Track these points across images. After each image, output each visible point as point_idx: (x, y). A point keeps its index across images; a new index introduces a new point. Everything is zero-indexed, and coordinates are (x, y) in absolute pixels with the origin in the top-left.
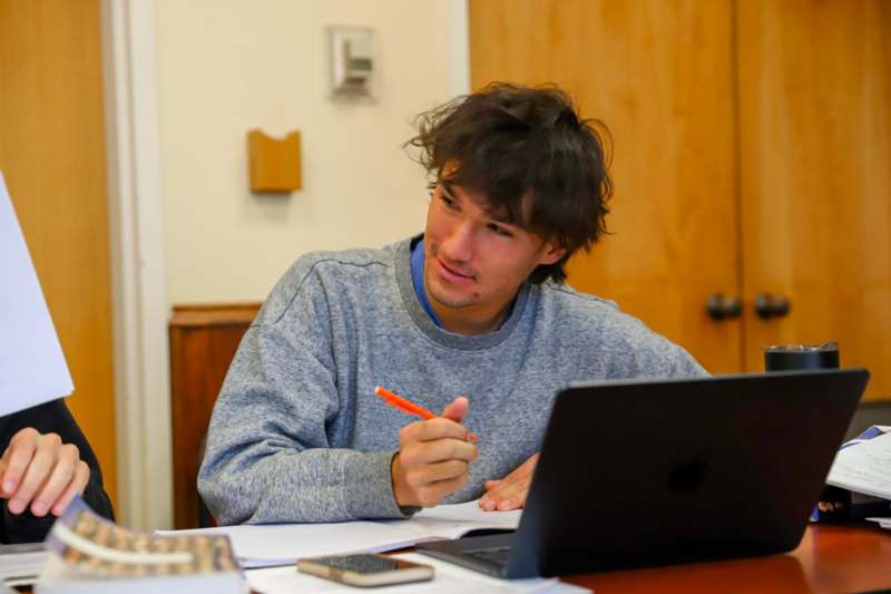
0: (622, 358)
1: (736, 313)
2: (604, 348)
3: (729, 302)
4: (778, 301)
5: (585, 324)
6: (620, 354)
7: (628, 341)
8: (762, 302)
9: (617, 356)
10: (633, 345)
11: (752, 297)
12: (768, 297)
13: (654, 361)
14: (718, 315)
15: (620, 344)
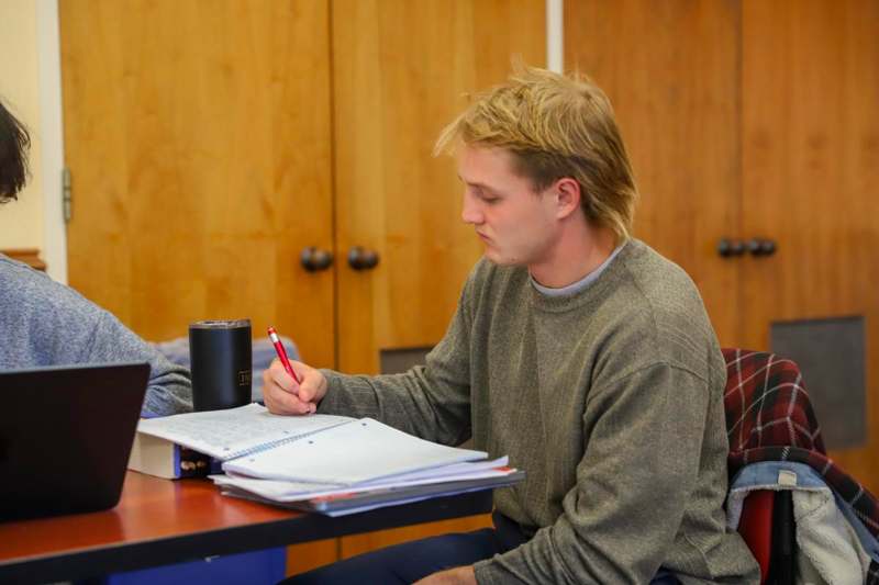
0: (45, 314)
1: (328, 264)
2: (26, 305)
3: (319, 255)
4: (368, 254)
5: (9, 285)
6: (43, 311)
7: (51, 299)
8: (354, 254)
9: (41, 313)
10: (56, 304)
11: (347, 251)
12: (360, 249)
13: (77, 320)
14: (311, 267)
15: (42, 302)
